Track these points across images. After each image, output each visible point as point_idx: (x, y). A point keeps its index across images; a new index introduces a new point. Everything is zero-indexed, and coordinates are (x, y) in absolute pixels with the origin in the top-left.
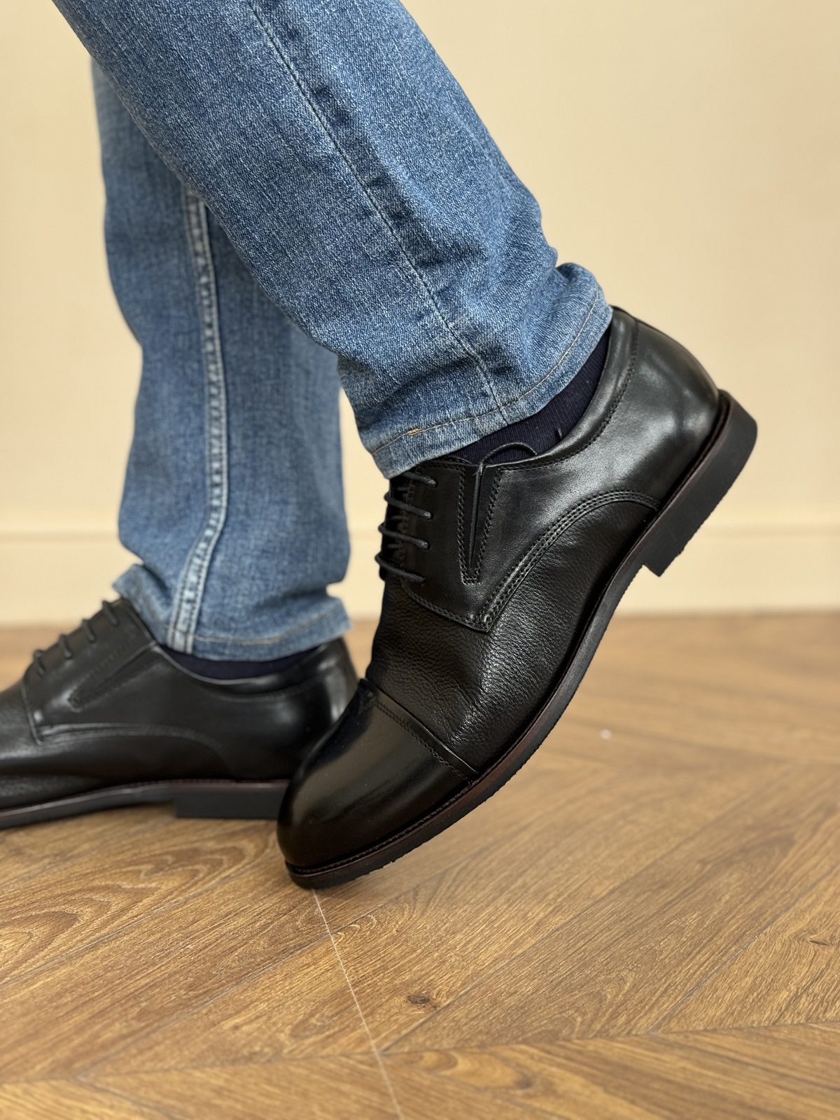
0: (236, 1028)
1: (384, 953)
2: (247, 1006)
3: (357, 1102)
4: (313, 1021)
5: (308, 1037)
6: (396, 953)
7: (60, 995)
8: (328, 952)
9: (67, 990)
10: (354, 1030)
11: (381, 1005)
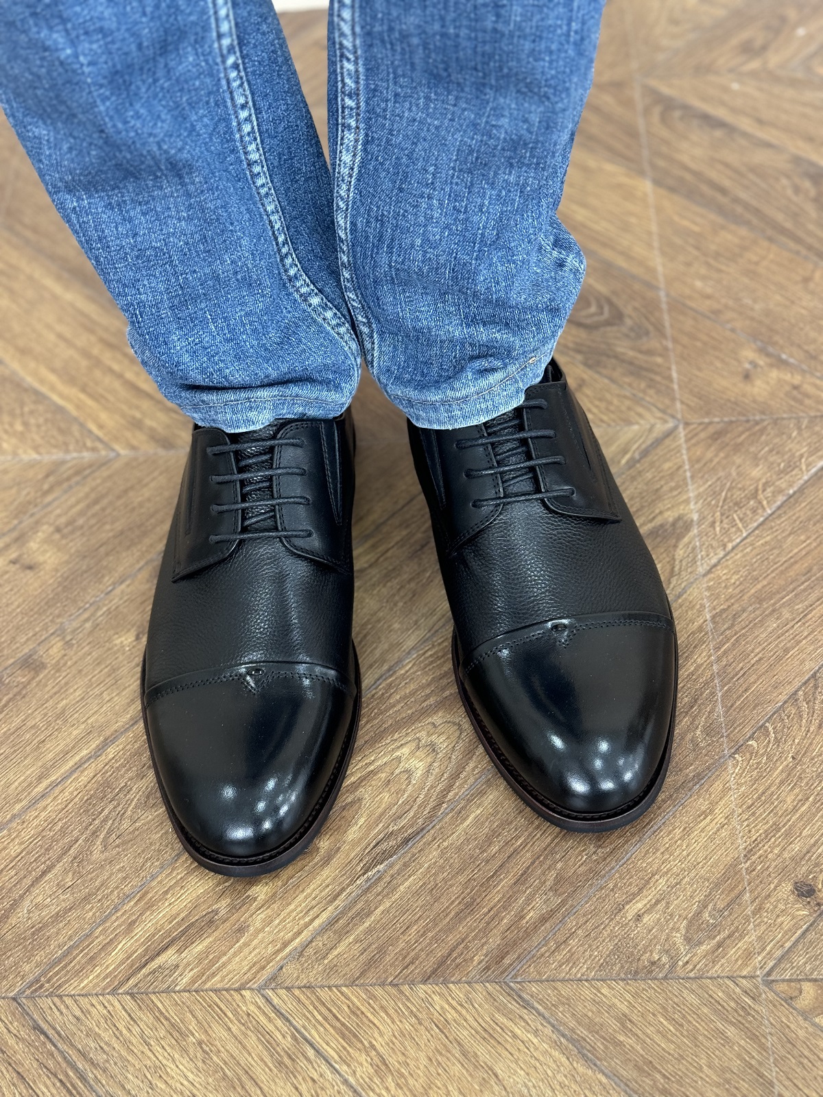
0: (638, 917)
1: (777, 799)
2: (648, 882)
3: (739, 1056)
4: (706, 915)
5: (700, 943)
6: (789, 800)
7: (489, 840)
8: (726, 790)
9: (494, 831)
10: (742, 937)
11: (769, 895)
